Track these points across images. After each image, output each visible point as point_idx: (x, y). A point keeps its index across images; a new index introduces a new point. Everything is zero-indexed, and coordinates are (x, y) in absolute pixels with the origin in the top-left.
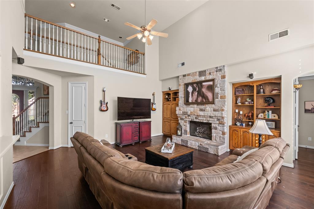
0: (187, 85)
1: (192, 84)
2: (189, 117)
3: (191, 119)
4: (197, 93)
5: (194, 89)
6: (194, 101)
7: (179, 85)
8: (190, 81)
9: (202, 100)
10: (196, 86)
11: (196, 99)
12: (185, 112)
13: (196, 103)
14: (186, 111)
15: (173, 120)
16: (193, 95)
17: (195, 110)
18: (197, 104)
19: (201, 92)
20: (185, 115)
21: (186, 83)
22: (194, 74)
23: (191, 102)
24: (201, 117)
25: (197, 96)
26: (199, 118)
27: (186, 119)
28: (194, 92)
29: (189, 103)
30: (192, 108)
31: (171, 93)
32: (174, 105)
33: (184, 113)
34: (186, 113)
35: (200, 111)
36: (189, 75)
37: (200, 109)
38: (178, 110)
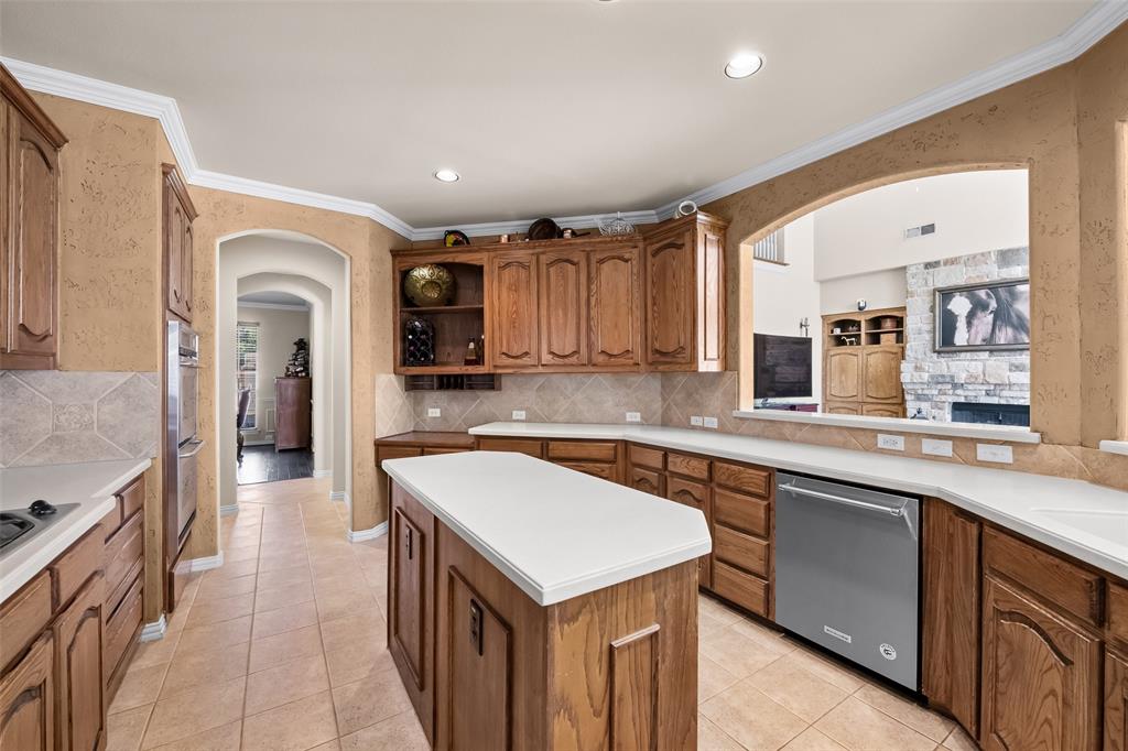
0: (947, 294)
1: (969, 290)
2: (959, 392)
3: (966, 397)
4: (991, 317)
5: (978, 306)
6: (979, 342)
7: (908, 294)
8: (961, 281)
9: (1016, 339)
10: (988, 294)
11: (988, 336)
12: (943, 376)
13: (987, 347)
14: (945, 372)
15: (872, 403)
16: (975, 322)
17: (988, 369)
18: (991, 351)
19: (1013, 314)
20: (939, 386)
21: (941, 286)
22: (973, 260)
23: (966, 344)
24: (1016, 388)
25: (990, 327)
26: (1005, 393)
27: (943, 398)
28: (980, 314)
29: (954, 349)
30: (973, 363)
31: (863, 319)
32: (877, 355)
33: (940, 380)
34: (948, 380)
35: (1010, 370)
36: (952, 262)
37: (1012, 365)
38: (911, 370)
